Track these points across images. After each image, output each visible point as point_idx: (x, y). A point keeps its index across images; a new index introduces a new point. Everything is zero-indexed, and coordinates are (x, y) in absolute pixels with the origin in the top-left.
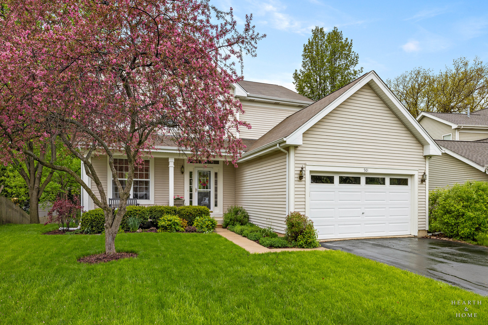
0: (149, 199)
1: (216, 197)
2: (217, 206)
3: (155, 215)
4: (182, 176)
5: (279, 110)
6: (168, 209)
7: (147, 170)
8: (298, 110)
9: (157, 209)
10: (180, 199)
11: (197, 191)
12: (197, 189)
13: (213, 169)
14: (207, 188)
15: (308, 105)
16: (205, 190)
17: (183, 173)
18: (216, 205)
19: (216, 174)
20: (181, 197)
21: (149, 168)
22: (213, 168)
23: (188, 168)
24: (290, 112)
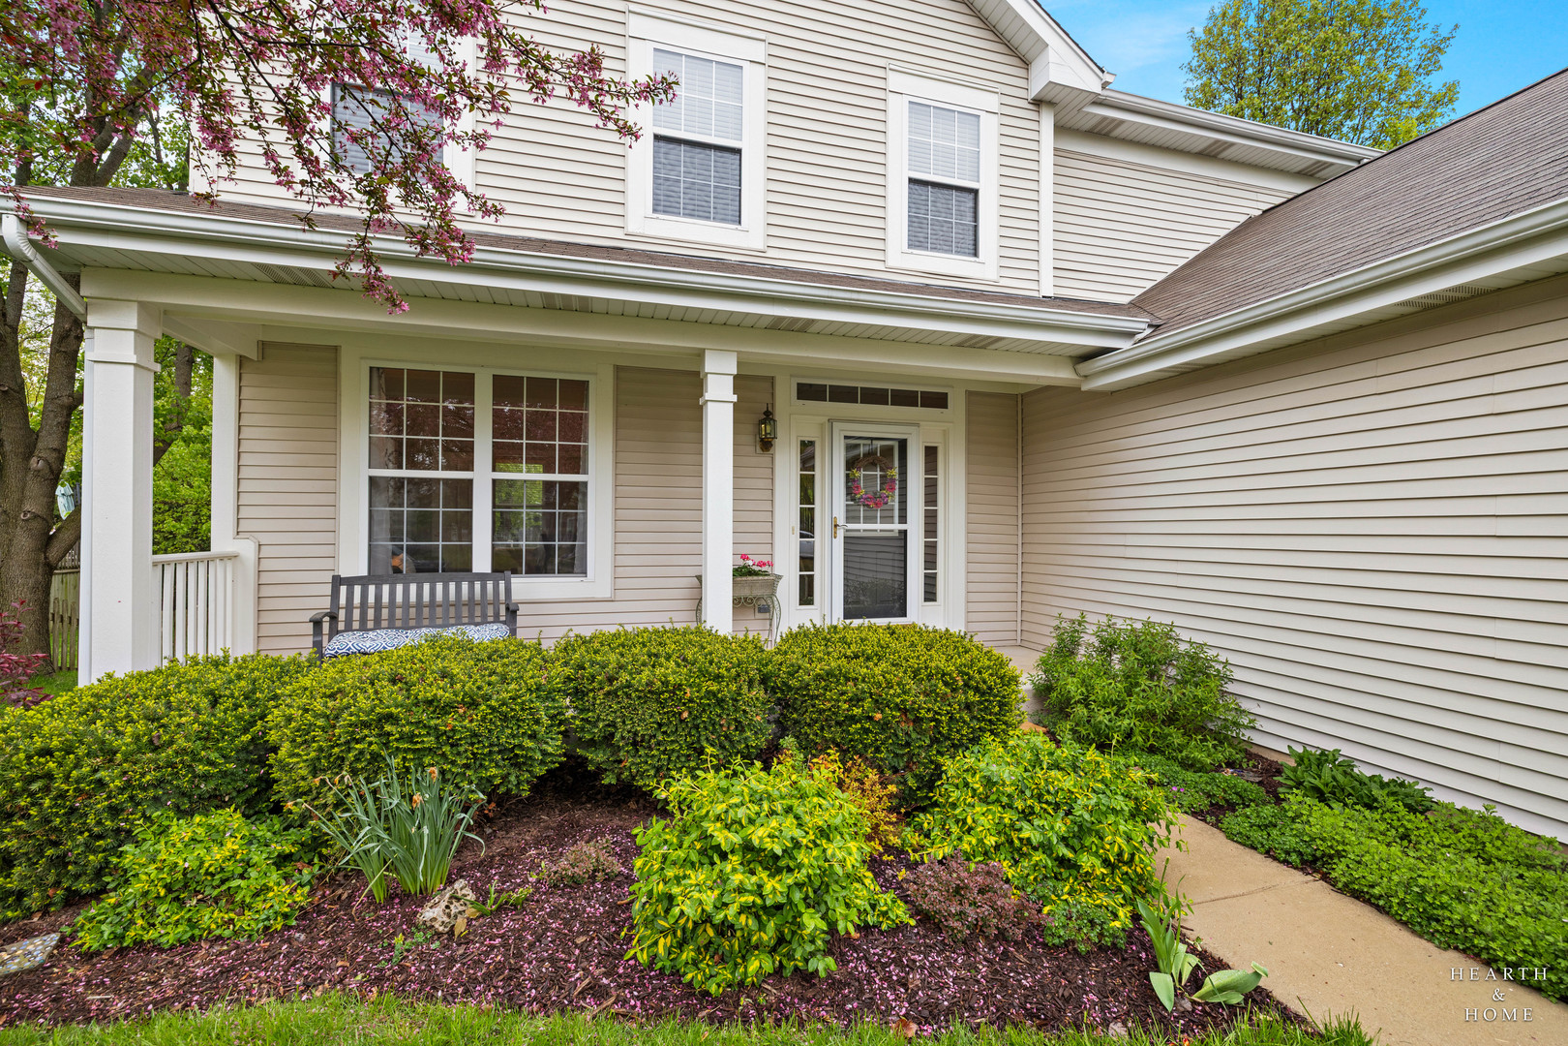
0: (584, 572)
1: (930, 559)
2: (934, 600)
3: (613, 724)
4: (764, 459)
5: (1218, 183)
6: (718, 678)
7: (576, 428)
8: (1298, 188)
9: (624, 677)
10: (756, 573)
11: (841, 533)
12: (841, 521)
13: (919, 429)
14: (888, 519)
15: (1356, 165)
16: (878, 526)
17: (766, 444)
18: (930, 595)
19: (931, 453)
20: (758, 559)
21: (587, 422)
22: (918, 425)
23: (796, 421)
24: (1261, 197)
